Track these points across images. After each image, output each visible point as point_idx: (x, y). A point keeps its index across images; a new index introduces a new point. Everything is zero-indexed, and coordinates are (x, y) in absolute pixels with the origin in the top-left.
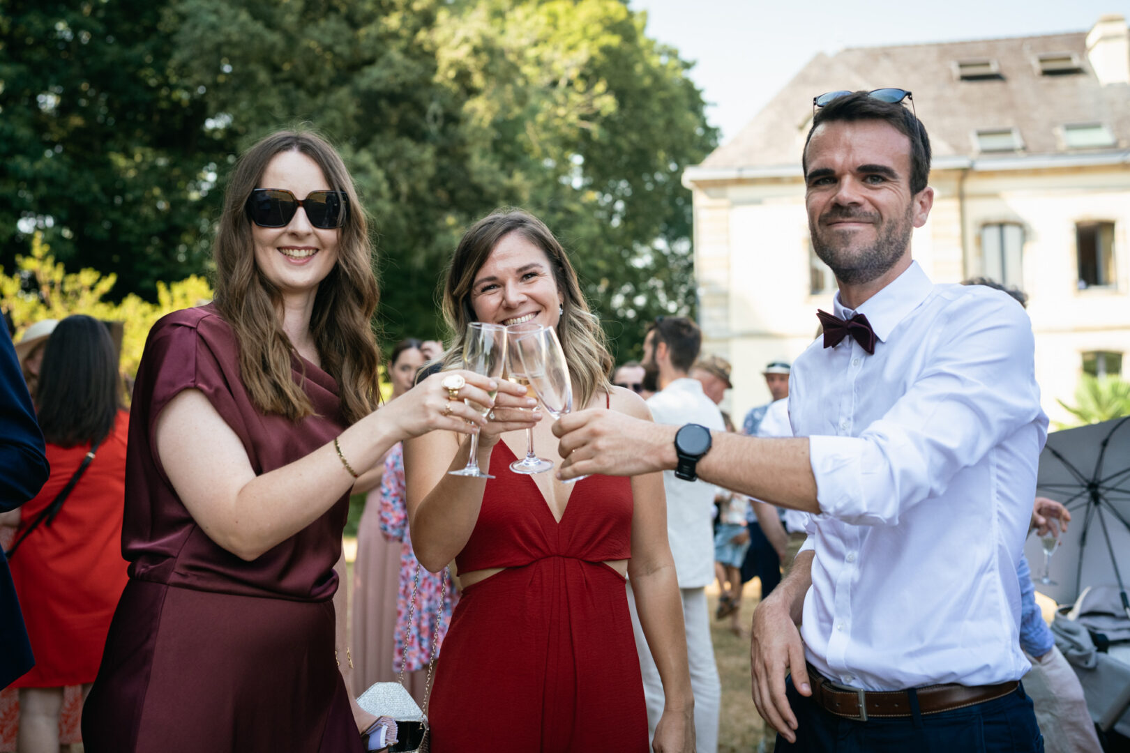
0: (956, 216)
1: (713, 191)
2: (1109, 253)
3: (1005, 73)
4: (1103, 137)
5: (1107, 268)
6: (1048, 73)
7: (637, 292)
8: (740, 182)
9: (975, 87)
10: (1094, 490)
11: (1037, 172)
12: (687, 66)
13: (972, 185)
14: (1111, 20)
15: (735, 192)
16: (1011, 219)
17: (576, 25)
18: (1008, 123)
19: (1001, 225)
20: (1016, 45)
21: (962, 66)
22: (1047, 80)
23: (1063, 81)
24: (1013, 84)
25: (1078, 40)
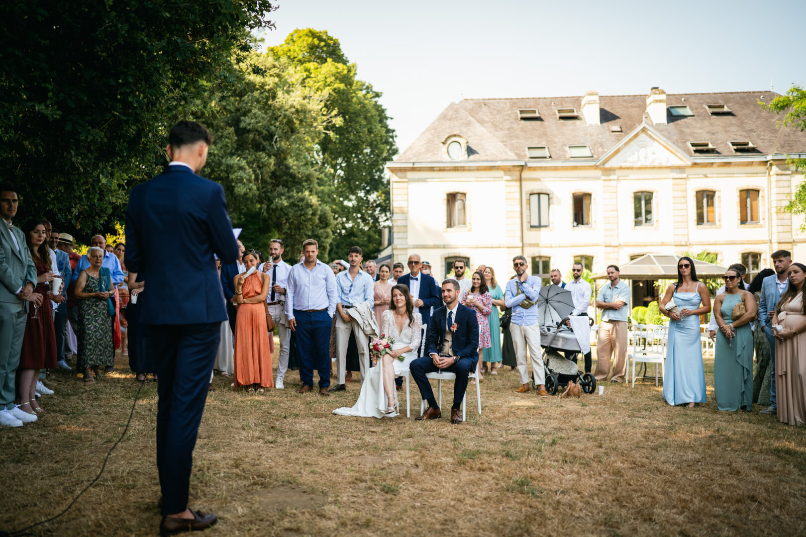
0: (518, 189)
1: (400, 174)
2: (589, 209)
3: (543, 117)
4: (586, 152)
5: (588, 216)
6: (562, 118)
7: (348, 220)
8: (413, 169)
9: (528, 123)
10: (547, 301)
11: (556, 169)
12: (377, 95)
13: (525, 174)
14: (591, 94)
15: (410, 175)
16: (544, 192)
17: (321, 77)
18: (543, 144)
19: (539, 194)
20: (548, 102)
21: (521, 112)
22: (562, 121)
23: (569, 122)
24: (546, 123)
25: (577, 100)
